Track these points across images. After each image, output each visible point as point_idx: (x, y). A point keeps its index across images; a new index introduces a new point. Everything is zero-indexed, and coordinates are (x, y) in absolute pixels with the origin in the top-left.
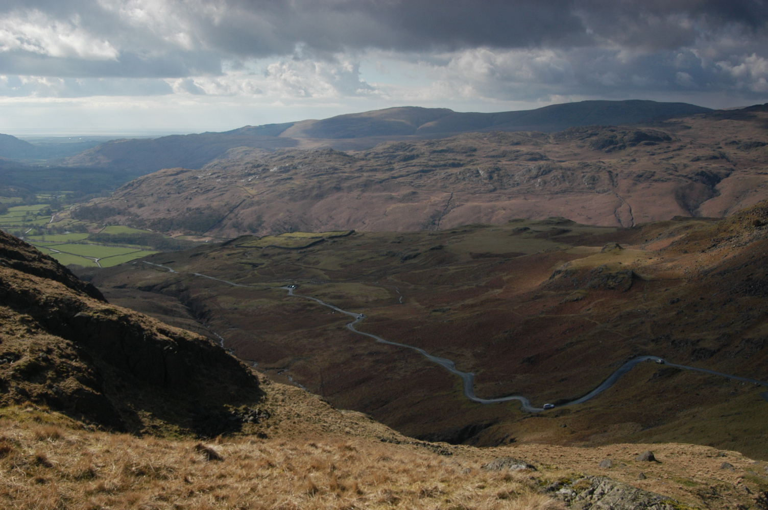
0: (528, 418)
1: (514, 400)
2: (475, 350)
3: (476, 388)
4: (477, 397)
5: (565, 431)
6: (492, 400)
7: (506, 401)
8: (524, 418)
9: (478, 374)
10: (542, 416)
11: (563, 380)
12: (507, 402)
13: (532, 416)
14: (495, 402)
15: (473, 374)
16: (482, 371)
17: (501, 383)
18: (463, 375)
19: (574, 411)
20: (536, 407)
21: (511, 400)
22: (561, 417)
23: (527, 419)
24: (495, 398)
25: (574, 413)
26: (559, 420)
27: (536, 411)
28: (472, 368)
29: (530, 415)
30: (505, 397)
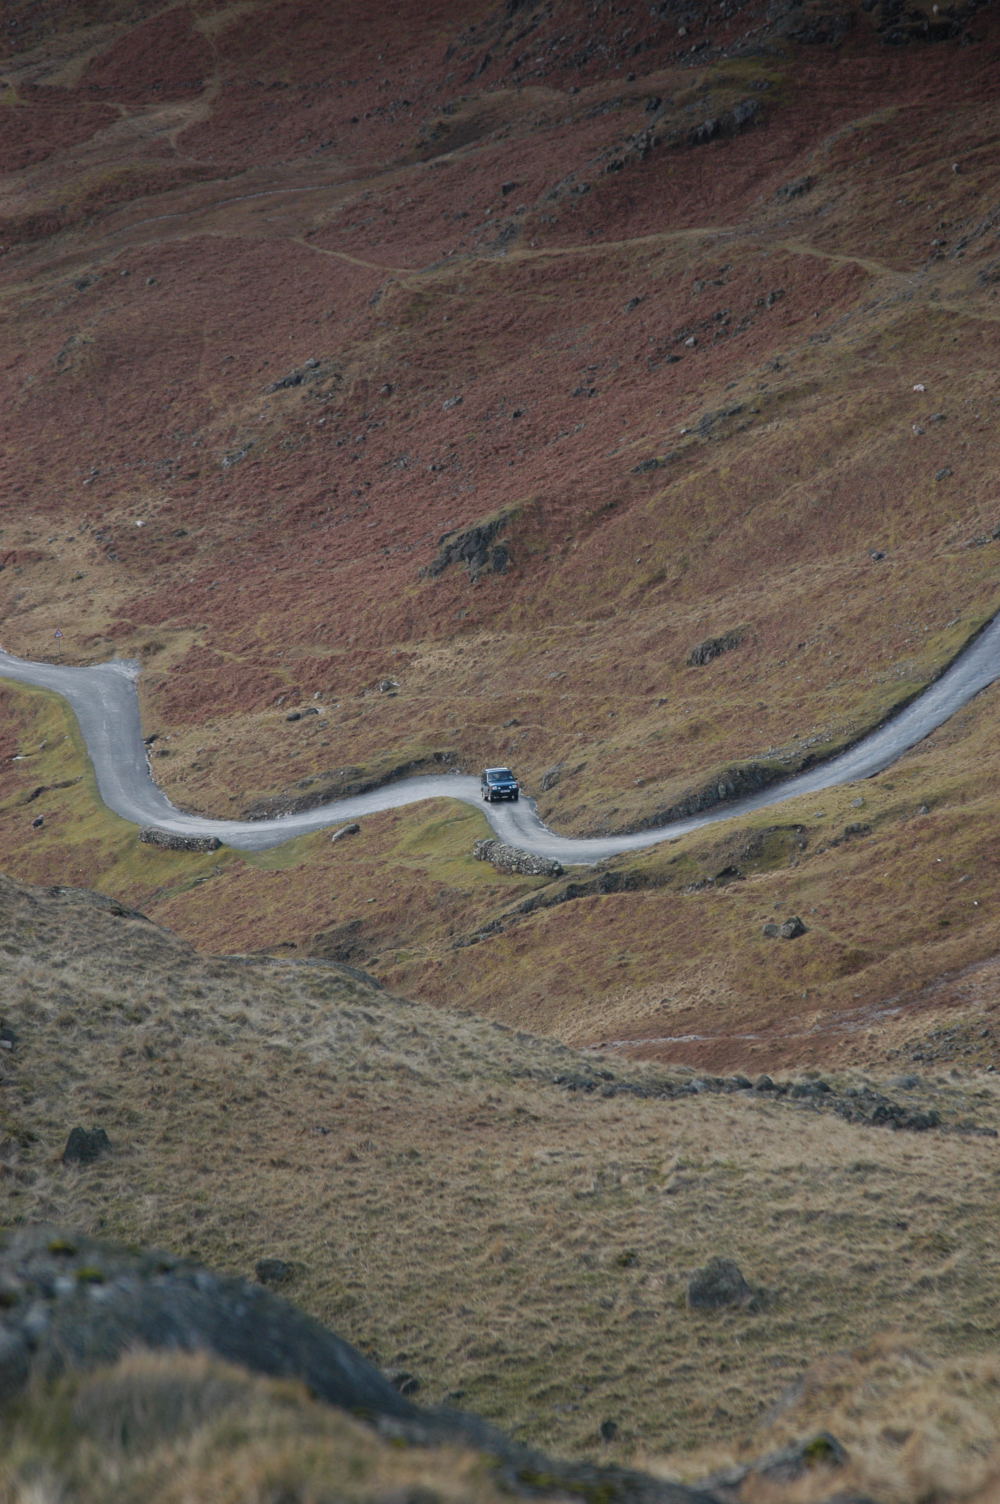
0: (547, 905)
1: (435, 805)
2: (111, 518)
3: (164, 754)
4: (190, 810)
5: (802, 961)
6: (291, 823)
7: (380, 817)
8: (528, 908)
9: (161, 664)
10: (637, 881)
11: (716, 649)
12: (392, 817)
13: (573, 892)
14: (312, 829)
15: (130, 673)
16: (182, 644)
17: (322, 710)
18: (62, 680)
19: (832, 835)
20: (582, 835)
21: (411, 809)
22: (757, 880)
23: (544, 915)
24: (304, 805)
25: (835, 843)
26: (751, 900)
27: (592, 857)
28: (113, 632)
29: (557, 887)
30: (367, 789)
